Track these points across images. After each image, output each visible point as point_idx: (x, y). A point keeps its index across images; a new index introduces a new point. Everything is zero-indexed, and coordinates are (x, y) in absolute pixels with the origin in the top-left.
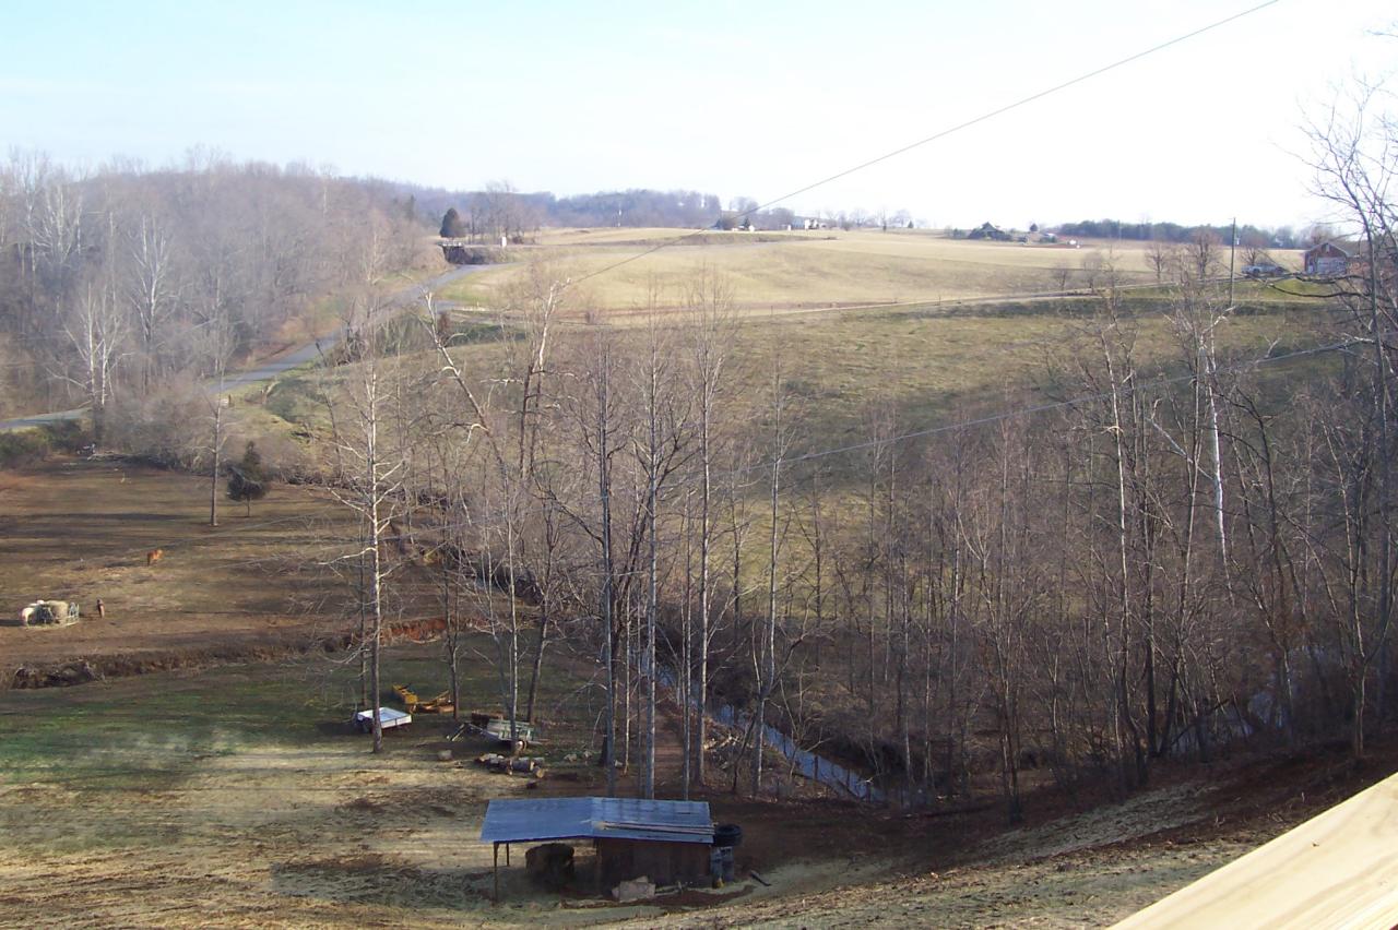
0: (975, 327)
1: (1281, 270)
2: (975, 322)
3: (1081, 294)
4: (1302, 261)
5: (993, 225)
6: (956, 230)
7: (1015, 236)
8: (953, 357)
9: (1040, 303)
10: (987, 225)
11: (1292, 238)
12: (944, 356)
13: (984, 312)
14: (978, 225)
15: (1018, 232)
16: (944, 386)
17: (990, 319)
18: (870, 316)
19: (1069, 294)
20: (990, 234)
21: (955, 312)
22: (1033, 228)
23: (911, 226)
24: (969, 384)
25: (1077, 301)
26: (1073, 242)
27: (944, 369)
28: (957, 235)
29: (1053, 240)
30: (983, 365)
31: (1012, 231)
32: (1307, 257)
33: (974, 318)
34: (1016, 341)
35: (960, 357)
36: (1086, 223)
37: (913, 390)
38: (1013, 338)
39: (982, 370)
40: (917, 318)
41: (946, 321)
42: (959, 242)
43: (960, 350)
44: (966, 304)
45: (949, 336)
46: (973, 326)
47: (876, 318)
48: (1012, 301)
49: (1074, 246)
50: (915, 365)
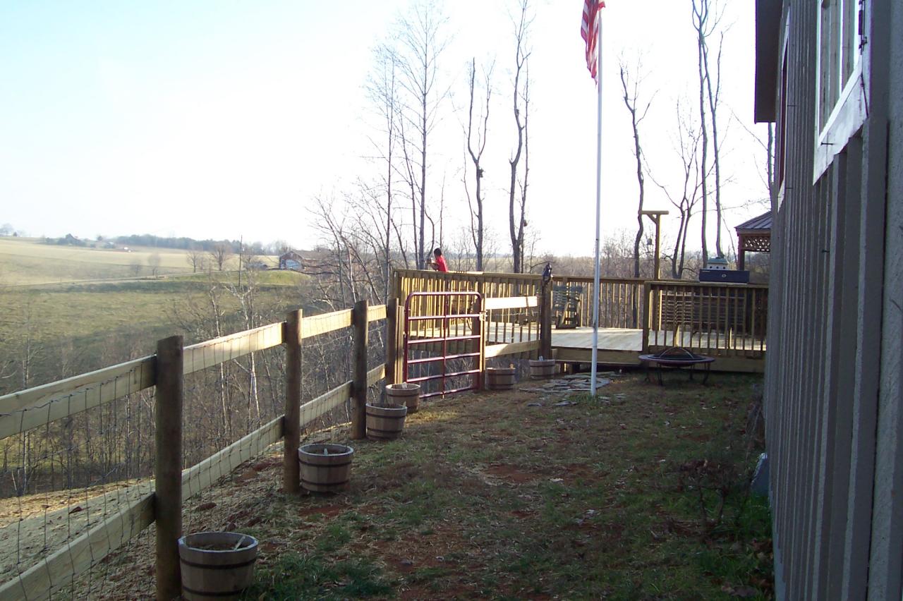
0: (85, 298)
1: (266, 266)
2: (85, 295)
3: (150, 279)
4: (278, 261)
5: (74, 235)
6: (48, 239)
7: (88, 243)
8: (74, 316)
9: (124, 283)
10: (69, 236)
11: (262, 248)
12: (68, 316)
13: (90, 289)
14: (63, 236)
15: (90, 241)
16: (71, 333)
17: (94, 294)
18: (16, 291)
19: (143, 279)
20: (71, 242)
21: (70, 289)
22: (100, 238)
23: (15, 235)
24: (86, 332)
25: (149, 283)
26: (126, 248)
27: (69, 324)
28: (49, 242)
29: (113, 247)
30: (93, 321)
31: (86, 240)
32: (280, 259)
33: (84, 293)
34: (113, 306)
35: (79, 316)
36: (134, 236)
37: (50, 336)
38: (110, 305)
39: (93, 324)
40: (47, 293)
41: (67, 295)
42: (50, 246)
43: (79, 313)
44: (78, 284)
45: (70, 304)
46: (84, 298)
47: (20, 292)
48: (107, 282)
49: (127, 251)
50: (49, 321)
